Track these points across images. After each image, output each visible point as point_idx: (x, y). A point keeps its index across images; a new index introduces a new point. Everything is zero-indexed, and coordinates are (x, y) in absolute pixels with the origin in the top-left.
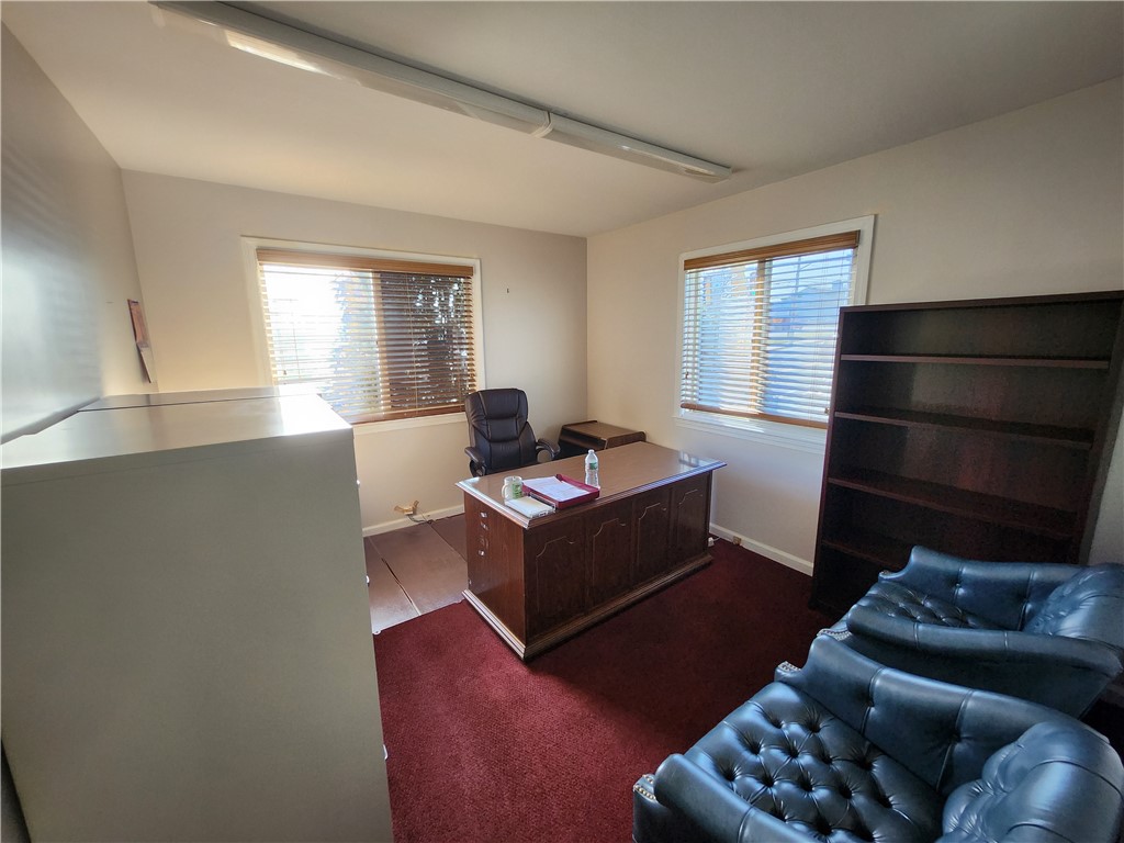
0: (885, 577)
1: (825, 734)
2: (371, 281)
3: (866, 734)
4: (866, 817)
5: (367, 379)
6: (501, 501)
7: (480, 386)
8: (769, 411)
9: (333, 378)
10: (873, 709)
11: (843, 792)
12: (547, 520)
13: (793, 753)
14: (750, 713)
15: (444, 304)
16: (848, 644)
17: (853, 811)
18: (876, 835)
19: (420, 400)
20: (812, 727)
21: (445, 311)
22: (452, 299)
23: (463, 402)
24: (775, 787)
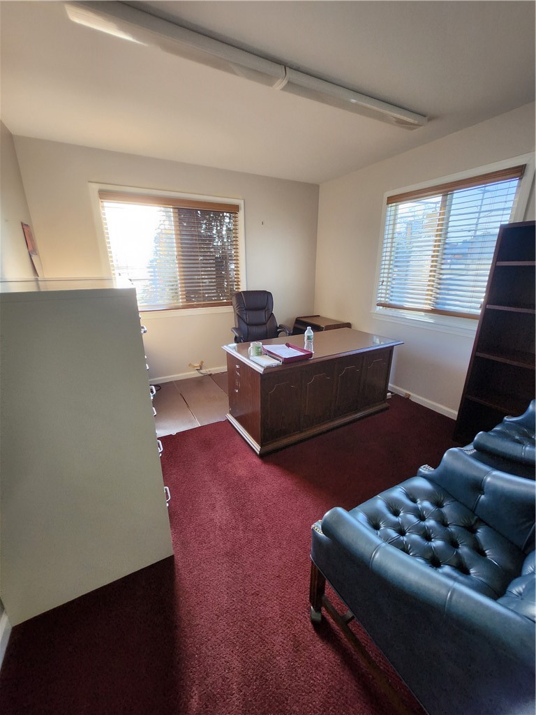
0: (508, 420)
1: (447, 509)
2: (172, 214)
3: (476, 512)
4: (467, 561)
5: (170, 281)
6: (248, 357)
7: (243, 288)
8: (440, 307)
9: (150, 280)
10: (483, 497)
11: (453, 543)
12: (276, 369)
13: (422, 518)
14: (398, 493)
15: (219, 232)
16: (473, 456)
17: (458, 555)
18: (472, 571)
19: (204, 297)
20: (438, 505)
21: (221, 237)
22: (224, 228)
23: (231, 299)
24: (406, 536)
